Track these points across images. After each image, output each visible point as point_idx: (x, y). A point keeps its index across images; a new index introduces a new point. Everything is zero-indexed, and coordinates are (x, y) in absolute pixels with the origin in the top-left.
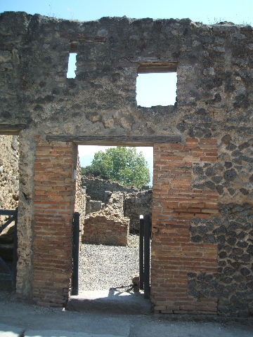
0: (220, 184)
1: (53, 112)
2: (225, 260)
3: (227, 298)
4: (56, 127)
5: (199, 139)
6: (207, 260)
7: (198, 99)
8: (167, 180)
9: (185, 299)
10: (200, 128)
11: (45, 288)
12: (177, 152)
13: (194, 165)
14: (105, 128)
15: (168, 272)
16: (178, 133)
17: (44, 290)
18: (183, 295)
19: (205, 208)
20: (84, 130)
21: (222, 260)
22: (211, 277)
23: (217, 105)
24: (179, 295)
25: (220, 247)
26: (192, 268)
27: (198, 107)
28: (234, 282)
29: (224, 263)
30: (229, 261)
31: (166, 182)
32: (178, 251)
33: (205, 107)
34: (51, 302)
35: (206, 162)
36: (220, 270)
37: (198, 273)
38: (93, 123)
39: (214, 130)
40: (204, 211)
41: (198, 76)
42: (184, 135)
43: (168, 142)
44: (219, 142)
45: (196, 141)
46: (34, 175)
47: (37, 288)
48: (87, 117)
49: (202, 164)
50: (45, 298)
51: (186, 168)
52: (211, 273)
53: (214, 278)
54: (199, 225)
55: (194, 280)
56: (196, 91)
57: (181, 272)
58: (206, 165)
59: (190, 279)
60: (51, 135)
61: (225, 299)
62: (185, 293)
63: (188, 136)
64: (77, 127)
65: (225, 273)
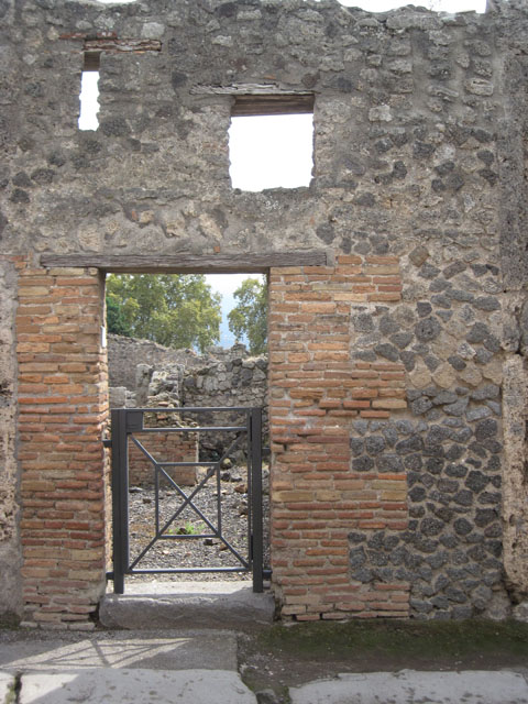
0: (409, 349)
1: (54, 205)
2: (423, 504)
3: (429, 582)
4: (59, 236)
5: (363, 258)
6: (387, 508)
7: (360, 175)
8: (299, 344)
9: (344, 589)
10: (364, 236)
11: (48, 583)
12: (319, 286)
13: (353, 312)
14: (167, 235)
15: (307, 536)
16: (320, 245)
17: (49, 588)
18: (340, 581)
19: (380, 396)
20: (123, 243)
21: (418, 504)
22: (395, 540)
23: (397, 185)
24: (329, 583)
25: (411, 479)
26: (357, 526)
27: (359, 189)
28: (441, 548)
29: (420, 513)
30: (431, 507)
31: (298, 347)
32: (325, 490)
33: (373, 189)
34: (64, 612)
35: (379, 304)
36: (413, 525)
37: (369, 534)
38: (142, 225)
39: (393, 238)
40: (376, 404)
41: (358, 124)
42: (333, 249)
43: (301, 263)
44: (404, 261)
45: (358, 262)
46: (16, 342)
47: (33, 584)
48: (128, 216)
49: (371, 308)
50: (51, 605)
51: (338, 320)
52: (395, 533)
53: (402, 543)
54: (368, 434)
55: (362, 548)
56: (355, 155)
57: (334, 536)
58: (379, 311)
59: (353, 546)
60: (49, 253)
61: (424, 585)
62: (343, 576)
63: (342, 254)
64: (107, 237)
65: (423, 532)
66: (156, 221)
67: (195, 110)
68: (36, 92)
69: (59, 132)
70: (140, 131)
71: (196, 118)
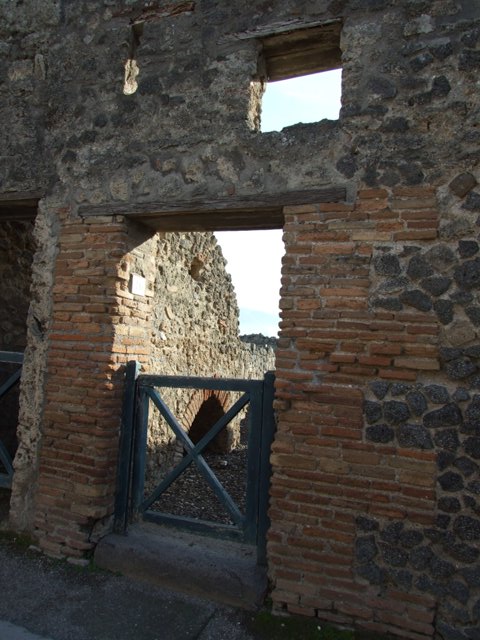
0: (445, 297)
1: (93, 161)
2: (458, 495)
3: (464, 603)
4: (94, 188)
5: (389, 191)
6: (407, 491)
7: (389, 98)
8: (309, 289)
9: (347, 586)
10: (392, 165)
11: (54, 512)
12: (336, 225)
13: (376, 253)
14: (186, 181)
15: (305, 510)
16: (341, 180)
17: (54, 517)
18: (342, 574)
19: (403, 353)
20: (146, 190)
21: (451, 495)
22: (417, 536)
23: (437, 104)
24: (329, 572)
25: (443, 461)
26: (367, 508)
27: (389, 115)
29: (454, 506)
30: (470, 502)
31: (309, 292)
32: (332, 461)
33: (408, 114)
34: (63, 544)
35: (409, 244)
36: (443, 521)
37: (382, 522)
38: (165, 174)
39: (428, 165)
40: (399, 362)
41: (391, 42)
42: (354, 184)
43: (317, 201)
44: (443, 191)
45: (384, 195)
46: (54, 284)
47: (43, 510)
48: (154, 166)
49: (397, 248)
50: (54, 534)
51: (355, 262)
52: (419, 527)
53: (426, 542)
54: (388, 398)
55: (372, 539)
56: (386, 77)
57: (338, 515)
58: (407, 251)
59: (361, 534)
60: (85, 204)
61: (456, 604)
62: (347, 568)
63: (365, 187)
64: (134, 186)
65: (457, 531)
66: (177, 168)
67: (220, 59)
68: (91, 66)
69: (105, 97)
70: (170, 85)
71: (220, 65)
